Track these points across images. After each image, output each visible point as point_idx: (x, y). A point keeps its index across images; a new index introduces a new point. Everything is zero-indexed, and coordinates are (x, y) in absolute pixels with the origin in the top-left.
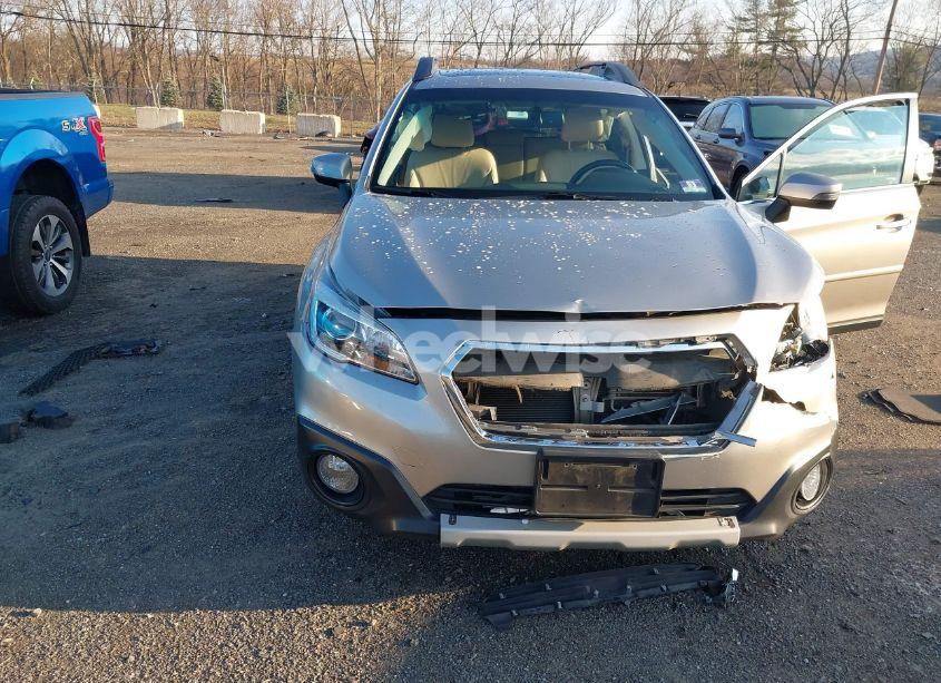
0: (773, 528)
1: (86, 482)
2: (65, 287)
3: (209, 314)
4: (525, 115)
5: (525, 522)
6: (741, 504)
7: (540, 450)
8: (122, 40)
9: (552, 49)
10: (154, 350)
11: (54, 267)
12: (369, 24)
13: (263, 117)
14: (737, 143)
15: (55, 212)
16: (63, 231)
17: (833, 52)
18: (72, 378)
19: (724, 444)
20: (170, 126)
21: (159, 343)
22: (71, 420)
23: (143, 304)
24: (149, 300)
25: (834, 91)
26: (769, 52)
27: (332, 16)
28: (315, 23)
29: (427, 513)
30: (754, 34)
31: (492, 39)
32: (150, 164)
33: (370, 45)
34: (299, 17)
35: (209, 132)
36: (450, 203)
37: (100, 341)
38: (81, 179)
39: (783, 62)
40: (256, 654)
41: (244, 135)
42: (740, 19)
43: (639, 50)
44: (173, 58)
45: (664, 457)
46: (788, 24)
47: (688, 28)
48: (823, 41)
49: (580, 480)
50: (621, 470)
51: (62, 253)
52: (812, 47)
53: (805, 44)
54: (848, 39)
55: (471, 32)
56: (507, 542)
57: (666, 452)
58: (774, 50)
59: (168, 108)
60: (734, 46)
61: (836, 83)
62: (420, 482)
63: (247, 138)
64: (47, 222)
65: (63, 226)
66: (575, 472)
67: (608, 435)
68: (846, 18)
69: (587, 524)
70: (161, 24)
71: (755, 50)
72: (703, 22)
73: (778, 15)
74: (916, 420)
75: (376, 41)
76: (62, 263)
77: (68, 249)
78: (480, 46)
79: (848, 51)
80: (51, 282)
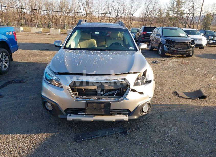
0: (136, 117)
1: (3, 109)
2: (7, 68)
3: (38, 74)
4: (98, 33)
5: (85, 116)
6: (128, 112)
7: (86, 101)
8: (29, 12)
9: (127, 15)
10: (24, 82)
11: (4, 64)
12: (85, 9)
13: (60, 30)
14: (160, 37)
15: (4, 52)
16: (6, 56)
17: (190, 16)
18: (5, 88)
19: (123, 100)
20: (39, 32)
21: (25, 80)
22: (3, 96)
23: (24, 72)
24: (25, 71)
25: (191, 24)
26: (176, 16)
27: (77, 7)
28: (73, 9)
29: (65, 114)
30: (172, 12)
31: (113, 12)
32: (32, 41)
33: (85, 14)
34: (69, 7)
35: (47, 34)
36: (78, 51)
37: (13, 80)
38: (11, 45)
39: (179, 18)
40: (30, 142)
41: (56, 34)
42: (169, 8)
43: (146, 15)
44: (41, 16)
45: (111, 102)
46: (180, 9)
47: (158, 10)
48: (188, 13)
49: (94, 107)
50: (103, 105)
51: (6, 61)
52: (186, 15)
53: (184, 14)
54: (194, 13)
55: (108, 11)
56: (81, 120)
57: (111, 101)
58: (177, 15)
59: (38, 28)
60: (168, 15)
61: (191, 23)
62: (63, 108)
63: (56, 35)
64: (3, 54)
65: (6, 55)
66: (93, 105)
67: (101, 98)
68: (193, 8)
69: (96, 116)
70: (38, 9)
71: (173, 15)
72: (162, 9)
73: (178, 7)
74: (182, 97)
75: (86, 13)
76: (6, 63)
77: (7, 60)
78: (110, 14)
79: (194, 16)
80: (3, 67)
